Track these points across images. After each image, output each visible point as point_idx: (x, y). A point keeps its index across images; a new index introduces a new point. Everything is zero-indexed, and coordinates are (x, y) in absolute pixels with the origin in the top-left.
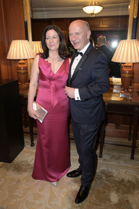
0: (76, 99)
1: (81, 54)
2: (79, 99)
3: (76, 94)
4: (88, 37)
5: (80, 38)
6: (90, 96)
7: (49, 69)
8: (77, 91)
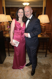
0: (29, 37)
1: (29, 19)
2: (30, 37)
3: (29, 35)
4: (32, 13)
5: (29, 13)
6: (34, 36)
7: (20, 26)
8: (29, 34)
